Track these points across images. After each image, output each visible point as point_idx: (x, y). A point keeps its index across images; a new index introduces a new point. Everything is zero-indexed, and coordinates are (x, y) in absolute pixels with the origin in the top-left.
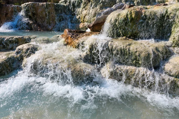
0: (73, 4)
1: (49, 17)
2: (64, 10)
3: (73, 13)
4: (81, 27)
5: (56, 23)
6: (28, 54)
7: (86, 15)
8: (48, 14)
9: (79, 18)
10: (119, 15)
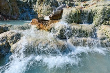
0: (30, 2)
1: (12, 10)
2: (24, 5)
3: (30, 8)
4: (39, 17)
5: (19, 14)
6: (14, 40)
7: (41, 9)
8: (11, 7)
9: (36, 11)
10: (72, 11)
